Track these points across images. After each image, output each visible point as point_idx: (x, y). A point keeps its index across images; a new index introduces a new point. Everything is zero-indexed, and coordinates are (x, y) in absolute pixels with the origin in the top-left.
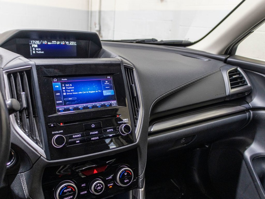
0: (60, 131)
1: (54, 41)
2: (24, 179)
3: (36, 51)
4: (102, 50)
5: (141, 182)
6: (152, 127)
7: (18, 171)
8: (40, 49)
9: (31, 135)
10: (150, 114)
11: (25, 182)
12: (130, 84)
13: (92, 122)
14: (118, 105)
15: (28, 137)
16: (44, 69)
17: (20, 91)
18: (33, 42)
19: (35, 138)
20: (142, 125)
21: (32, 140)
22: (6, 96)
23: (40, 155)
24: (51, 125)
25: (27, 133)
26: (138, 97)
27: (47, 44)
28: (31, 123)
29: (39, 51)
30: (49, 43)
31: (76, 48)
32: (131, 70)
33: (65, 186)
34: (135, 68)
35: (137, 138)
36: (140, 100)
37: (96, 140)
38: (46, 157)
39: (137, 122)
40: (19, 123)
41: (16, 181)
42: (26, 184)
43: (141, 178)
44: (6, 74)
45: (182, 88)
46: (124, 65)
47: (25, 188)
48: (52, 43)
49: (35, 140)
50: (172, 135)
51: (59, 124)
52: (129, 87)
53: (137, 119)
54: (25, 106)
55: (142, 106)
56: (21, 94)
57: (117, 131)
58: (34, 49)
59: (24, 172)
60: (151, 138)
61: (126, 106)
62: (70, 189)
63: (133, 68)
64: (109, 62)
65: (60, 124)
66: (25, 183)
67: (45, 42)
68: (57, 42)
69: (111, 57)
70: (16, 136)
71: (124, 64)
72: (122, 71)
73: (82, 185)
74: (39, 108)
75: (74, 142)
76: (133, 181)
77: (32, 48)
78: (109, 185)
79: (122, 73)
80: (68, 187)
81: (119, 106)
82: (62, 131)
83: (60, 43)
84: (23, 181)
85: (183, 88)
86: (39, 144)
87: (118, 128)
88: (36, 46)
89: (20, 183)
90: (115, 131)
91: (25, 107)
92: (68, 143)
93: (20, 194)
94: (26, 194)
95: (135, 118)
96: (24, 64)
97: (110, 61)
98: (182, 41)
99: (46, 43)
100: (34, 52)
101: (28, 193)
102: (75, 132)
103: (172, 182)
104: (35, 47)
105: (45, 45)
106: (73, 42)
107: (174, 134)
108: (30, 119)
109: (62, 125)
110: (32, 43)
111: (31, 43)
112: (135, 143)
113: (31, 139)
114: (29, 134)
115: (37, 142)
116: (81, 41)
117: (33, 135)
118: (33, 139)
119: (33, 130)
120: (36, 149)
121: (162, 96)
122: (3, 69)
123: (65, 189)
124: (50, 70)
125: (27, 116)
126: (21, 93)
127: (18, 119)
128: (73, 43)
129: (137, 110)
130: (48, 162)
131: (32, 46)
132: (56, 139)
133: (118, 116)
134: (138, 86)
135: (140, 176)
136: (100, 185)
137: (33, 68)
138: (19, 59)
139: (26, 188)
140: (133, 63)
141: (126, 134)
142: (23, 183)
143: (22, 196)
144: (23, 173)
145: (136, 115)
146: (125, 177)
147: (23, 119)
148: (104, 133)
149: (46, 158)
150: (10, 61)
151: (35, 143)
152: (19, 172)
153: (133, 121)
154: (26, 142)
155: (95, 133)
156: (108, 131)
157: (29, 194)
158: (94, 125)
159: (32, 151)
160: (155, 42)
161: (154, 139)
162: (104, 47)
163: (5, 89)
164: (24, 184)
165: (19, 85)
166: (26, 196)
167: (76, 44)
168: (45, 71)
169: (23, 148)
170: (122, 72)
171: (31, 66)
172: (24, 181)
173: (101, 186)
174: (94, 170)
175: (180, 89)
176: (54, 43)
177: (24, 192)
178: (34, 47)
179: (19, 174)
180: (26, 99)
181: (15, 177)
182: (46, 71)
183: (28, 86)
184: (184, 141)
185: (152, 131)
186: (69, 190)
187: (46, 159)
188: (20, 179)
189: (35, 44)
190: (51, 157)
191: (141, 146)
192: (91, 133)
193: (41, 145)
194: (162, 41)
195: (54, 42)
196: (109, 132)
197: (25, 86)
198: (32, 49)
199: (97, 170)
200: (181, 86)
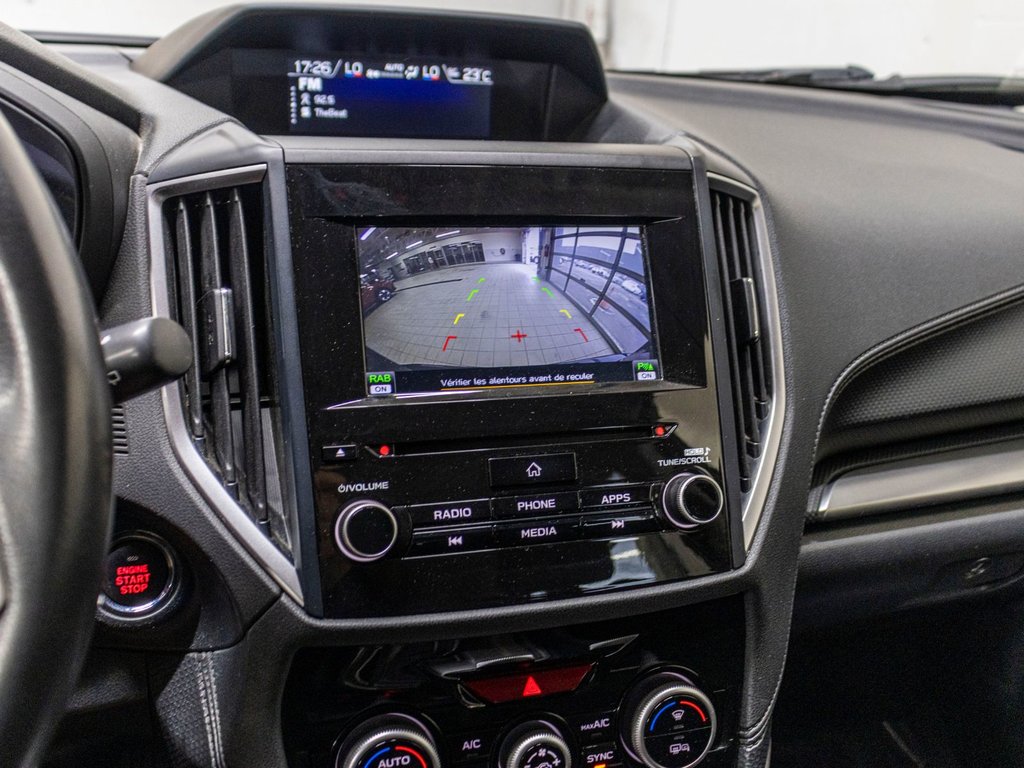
0: (376, 486)
1: (393, 61)
2: (209, 680)
3: (313, 106)
4: (605, 110)
5: (750, 761)
6: (828, 492)
7: (191, 642)
8: (331, 100)
9: (248, 489)
10: (823, 430)
11: (215, 695)
12: (732, 274)
13: (528, 451)
14: (666, 378)
15: (232, 495)
16: (324, 184)
17: (210, 283)
18: (303, 67)
19: (261, 506)
20: (777, 485)
21: (247, 513)
22: (151, 302)
23: (275, 590)
24: (338, 449)
25: (230, 478)
26: (768, 339)
27: (363, 79)
28: (248, 432)
29: (326, 107)
30: (372, 74)
31: (488, 95)
32: (742, 206)
33: (388, 742)
34: (761, 196)
35: (750, 548)
36: (777, 359)
37: (545, 539)
38: (306, 599)
39: (754, 465)
40: (198, 431)
41: (178, 681)
42: (216, 703)
43: (754, 743)
44: (157, 201)
45: (996, 308)
46: (711, 180)
47: (210, 723)
48: (385, 75)
49: (263, 516)
50: (923, 538)
51: (372, 451)
52: (728, 289)
53: (754, 452)
54: (227, 353)
55: (787, 386)
56: (212, 296)
57: (650, 503)
58: (305, 98)
59: (213, 650)
60: (814, 547)
61: (704, 384)
62: (408, 758)
63: (753, 197)
64: (637, 163)
65: (377, 447)
66: (212, 700)
67: (355, 69)
68: (406, 68)
69: (647, 138)
70: (182, 491)
71: (709, 174)
72: (698, 206)
73: (466, 746)
74: (288, 368)
75: (439, 543)
76: (712, 748)
77: (299, 93)
78: (590, 759)
79: (696, 218)
80: (397, 748)
81: (672, 381)
82: (384, 485)
83: (421, 72)
84: (205, 688)
85: (1000, 306)
86: (277, 534)
87: (659, 490)
88: (315, 84)
89: (195, 696)
90: (642, 505)
91: (228, 358)
92: (405, 545)
93: (192, 746)
94: (214, 749)
95: (748, 444)
96: (237, 156)
97: (642, 155)
98: (996, 82)
99: (358, 73)
100: (306, 112)
101: (221, 749)
102: (449, 493)
103: (888, 734)
104: (309, 88)
105: (354, 80)
106: (477, 72)
107: (936, 533)
108: (248, 415)
109: (384, 452)
110: (298, 69)
111: (295, 71)
112: (736, 569)
113: (242, 507)
114: (237, 486)
115: (268, 524)
116: (512, 65)
117: (256, 490)
118: (253, 506)
119: (254, 465)
120: (261, 560)
121: (889, 343)
122: (147, 176)
123: (385, 757)
124: (351, 186)
125: (232, 396)
126: (213, 292)
127: (196, 411)
128: (477, 74)
129: (758, 407)
130: (311, 627)
131: (297, 86)
132: (353, 518)
133: (660, 431)
134: (769, 284)
135: (747, 729)
136: (547, 755)
137: (272, 175)
138: (221, 133)
139: (215, 720)
140: (753, 171)
141: (694, 523)
142: (206, 697)
143: (198, 755)
144: (209, 654)
145: (749, 431)
146: (676, 728)
147: (215, 410)
148: (586, 510)
149: (302, 603)
150: (180, 144)
151: (261, 527)
152: (193, 646)
153: (735, 460)
154: (222, 521)
155: (542, 504)
156: (605, 499)
157: (224, 752)
158: (539, 469)
159: (243, 563)
160: (863, 84)
161: (831, 550)
162: (617, 98)
163: (149, 268)
164: (211, 705)
165: (210, 256)
166: (213, 760)
167: (490, 77)
168: (326, 191)
169: (206, 546)
170: (695, 211)
171: (263, 166)
172: (209, 691)
173: (554, 760)
174: (526, 681)
175: (984, 312)
176: (392, 75)
177: (207, 738)
178: (306, 90)
179: (191, 655)
180: (233, 320)
181: (177, 665)
182: (332, 191)
183: (246, 260)
184: (982, 571)
185: (824, 512)
186: (403, 763)
187: (303, 608)
188: (195, 680)
189: (311, 76)
190: (325, 601)
191: (765, 587)
192: (520, 505)
193: (286, 540)
194: (895, 78)
195: (393, 69)
196: (610, 508)
197: (233, 258)
198: (299, 100)
199: (538, 681)
200: (992, 296)
